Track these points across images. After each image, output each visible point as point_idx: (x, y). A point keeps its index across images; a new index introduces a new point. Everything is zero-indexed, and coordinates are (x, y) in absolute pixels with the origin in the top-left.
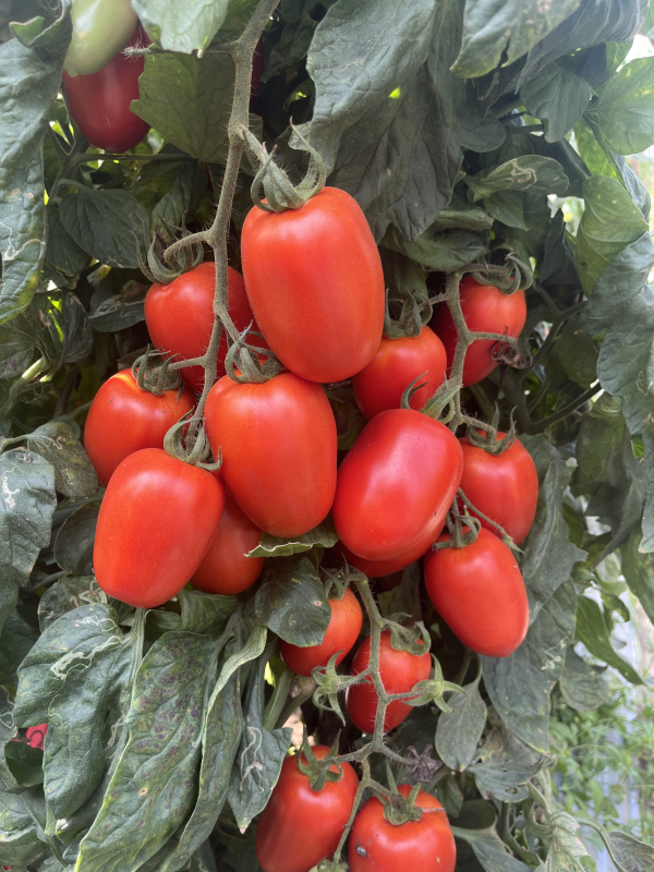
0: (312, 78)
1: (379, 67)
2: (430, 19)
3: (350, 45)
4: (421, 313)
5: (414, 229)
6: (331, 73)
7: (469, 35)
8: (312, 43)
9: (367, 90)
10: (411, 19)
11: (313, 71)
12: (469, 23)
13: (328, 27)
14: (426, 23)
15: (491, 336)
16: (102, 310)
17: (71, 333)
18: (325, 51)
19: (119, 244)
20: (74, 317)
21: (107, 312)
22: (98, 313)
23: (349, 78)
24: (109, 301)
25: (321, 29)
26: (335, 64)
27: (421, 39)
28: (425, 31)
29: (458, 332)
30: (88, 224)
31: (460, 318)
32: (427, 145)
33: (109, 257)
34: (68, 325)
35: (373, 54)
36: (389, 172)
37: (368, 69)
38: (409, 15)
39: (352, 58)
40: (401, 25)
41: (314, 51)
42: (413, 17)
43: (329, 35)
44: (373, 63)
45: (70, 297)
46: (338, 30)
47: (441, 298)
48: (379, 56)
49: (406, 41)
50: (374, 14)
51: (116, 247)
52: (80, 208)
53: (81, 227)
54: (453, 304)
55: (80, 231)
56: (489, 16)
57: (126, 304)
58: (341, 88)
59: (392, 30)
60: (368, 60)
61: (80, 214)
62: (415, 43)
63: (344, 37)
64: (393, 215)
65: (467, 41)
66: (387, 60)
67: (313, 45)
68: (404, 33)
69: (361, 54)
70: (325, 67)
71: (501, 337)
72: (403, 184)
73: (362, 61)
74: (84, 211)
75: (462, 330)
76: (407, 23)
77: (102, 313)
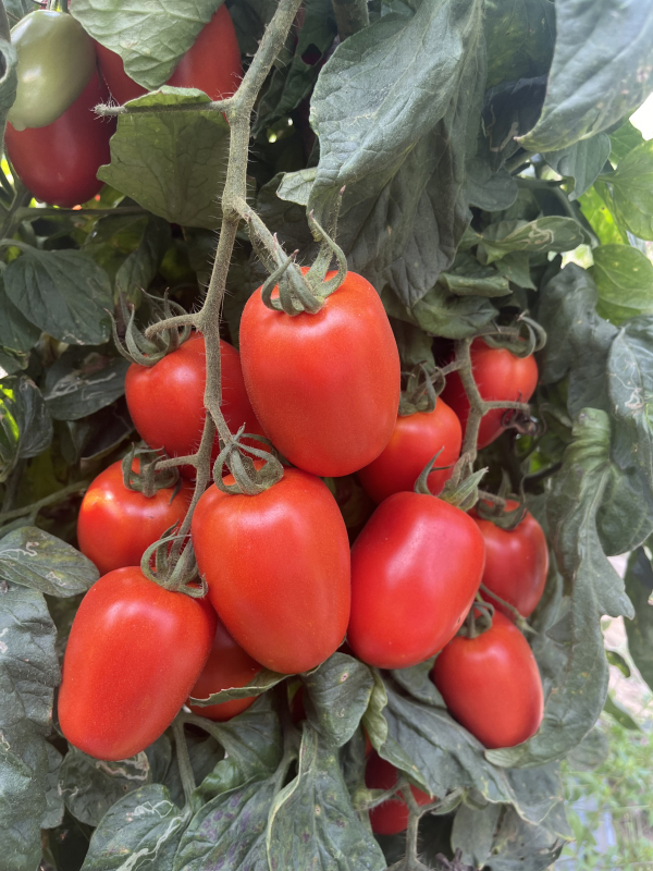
0: (316, 132)
1: (394, 124)
2: (455, 70)
3: (359, 94)
4: (434, 384)
5: (414, 292)
6: (338, 126)
7: (552, 105)
8: (316, 88)
9: (379, 150)
10: (433, 69)
11: (317, 124)
12: (553, 89)
13: (333, 70)
14: (451, 74)
15: (505, 404)
16: (60, 390)
17: (27, 423)
18: (331, 98)
19: (77, 316)
20: (29, 405)
21: (65, 392)
22: (55, 394)
23: (358, 134)
24: (68, 378)
25: (325, 73)
26: (342, 116)
27: (443, 92)
28: (449, 83)
29: (471, 403)
30: (38, 294)
31: (473, 387)
32: (432, 201)
33: (66, 332)
34: (23, 414)
35: (387, 108)
36: (390, 230)
37: (381, 125)
38: (432, 64)
39: (361, 109)
40: (421, 75)
41: (316, 99)
42: (437, 66)
43: (334, 80)
44: (387, 117)
45: (24, 380)
46: (345, 74)
47: (453, 367)
48: (393, 111)
49: (427, 94)
50: (388, 57)
51: (74, 319)
52: (28, 274)
53: (30, 298)
54: (465, 372)
55: (29, 302)
56: (578, 83)
57: (89, 383)
58: (349, 145)
59: (410, 80)
60: (381, 114)
61: (28, 281)
62: (436, 96)
63: (353, 83)
64: (390, 275)
65: (548, 112)
66: (403, 116)
67: (317, 90)
68: (424, 84)
69: (372, 105)
70: (330, 119)
71: (515, 404)
72: (403, 242)
73: (374, 114)
74: (34, 278)
75: (476, 400)
76: (428, 73)
77: (59, 394)
